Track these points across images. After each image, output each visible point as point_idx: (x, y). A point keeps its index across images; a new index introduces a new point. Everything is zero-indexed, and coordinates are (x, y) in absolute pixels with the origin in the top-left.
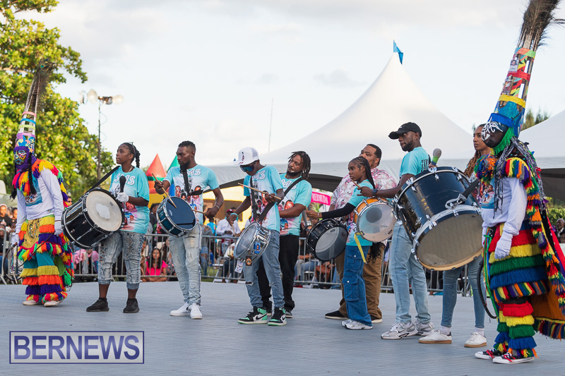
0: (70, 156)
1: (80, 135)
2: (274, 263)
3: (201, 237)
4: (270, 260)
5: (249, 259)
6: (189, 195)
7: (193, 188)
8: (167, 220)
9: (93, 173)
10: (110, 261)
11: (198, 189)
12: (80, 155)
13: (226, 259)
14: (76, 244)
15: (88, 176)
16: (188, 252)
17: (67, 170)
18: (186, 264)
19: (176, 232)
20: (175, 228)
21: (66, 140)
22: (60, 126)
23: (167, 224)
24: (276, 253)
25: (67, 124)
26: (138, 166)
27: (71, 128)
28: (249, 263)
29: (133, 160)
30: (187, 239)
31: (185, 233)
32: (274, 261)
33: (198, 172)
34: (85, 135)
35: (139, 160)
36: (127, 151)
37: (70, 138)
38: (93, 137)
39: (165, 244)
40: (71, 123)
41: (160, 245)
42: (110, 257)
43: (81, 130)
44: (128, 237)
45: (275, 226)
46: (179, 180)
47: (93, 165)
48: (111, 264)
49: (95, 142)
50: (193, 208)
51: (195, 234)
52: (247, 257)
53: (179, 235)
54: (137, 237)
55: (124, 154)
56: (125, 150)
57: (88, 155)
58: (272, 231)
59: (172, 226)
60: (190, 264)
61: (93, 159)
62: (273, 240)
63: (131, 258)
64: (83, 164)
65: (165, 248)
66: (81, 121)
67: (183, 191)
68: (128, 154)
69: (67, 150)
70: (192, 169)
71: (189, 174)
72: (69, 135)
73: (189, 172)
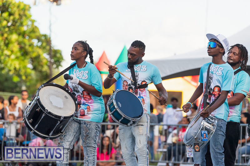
0: (25, 53)
1: (33, 35)
2: (219, 149)
3: (149, 126)
4: (215, 146)
5: (197, 146)
6: (136, 88)
7: (139, 82)
8: (116, 111)
9: (45, 69)
10: (68, 147)
11: (144, 83)
12: (33, 52)
13: (169, 144)
14: (35, 133)
15: (41, 72)
16: (137, 139)
17: (22, 66)
18: (136, 150)
19: (125, 122)
20: (124, 118)
21: (21, 39)
22: (15, 27)
23: (117, 115)
24: (222, 140)
25: (22, 24)
26: (92, 62)
27: (24, 28)
28: (197, 150)
29: (86, 57)
30: (136, 127)
31: (134, 123)
32: (219, 147)
33: (144, 68)
34: (37, 34)
35: (92, 57)
36: (80, 49)
37: (24, 37)
38: (45, 36)
39: (114, 132)
40: (24, 24)
41: (109, 133)
42: (68, 143)
43: (34, 30)
44: (85, 126)
45: (223, 115)
46: (127, 75)
47: (45, 61)
48: (68, 149)
49: (46, 41)
50: (140, 100)
51: (143, 122)
52: (195, 144)
53: (129, 124)
54: (93, 126)
55: (78, 51)
56: (79, 48)
57: (40, 51)
58: (219, 119)
59: (122, 116)
60: (139, 149)
61: (45, 56)
62: (219, 127)
63: (88, 145)
64: (36, 61)
65: (115, 136)
66: (33, 21)
67: (129, 85)
68: (82, 52)
69: (21, 48)
70: (140, 65)
71: (135, 70)
72: (23, 34)
73: (136, 68)
